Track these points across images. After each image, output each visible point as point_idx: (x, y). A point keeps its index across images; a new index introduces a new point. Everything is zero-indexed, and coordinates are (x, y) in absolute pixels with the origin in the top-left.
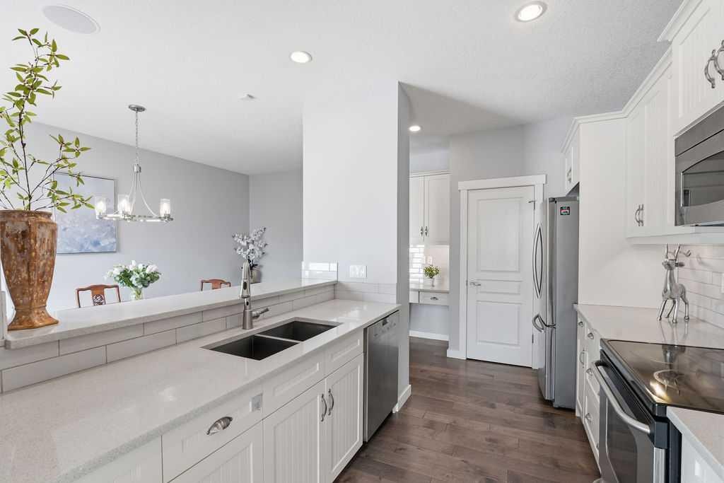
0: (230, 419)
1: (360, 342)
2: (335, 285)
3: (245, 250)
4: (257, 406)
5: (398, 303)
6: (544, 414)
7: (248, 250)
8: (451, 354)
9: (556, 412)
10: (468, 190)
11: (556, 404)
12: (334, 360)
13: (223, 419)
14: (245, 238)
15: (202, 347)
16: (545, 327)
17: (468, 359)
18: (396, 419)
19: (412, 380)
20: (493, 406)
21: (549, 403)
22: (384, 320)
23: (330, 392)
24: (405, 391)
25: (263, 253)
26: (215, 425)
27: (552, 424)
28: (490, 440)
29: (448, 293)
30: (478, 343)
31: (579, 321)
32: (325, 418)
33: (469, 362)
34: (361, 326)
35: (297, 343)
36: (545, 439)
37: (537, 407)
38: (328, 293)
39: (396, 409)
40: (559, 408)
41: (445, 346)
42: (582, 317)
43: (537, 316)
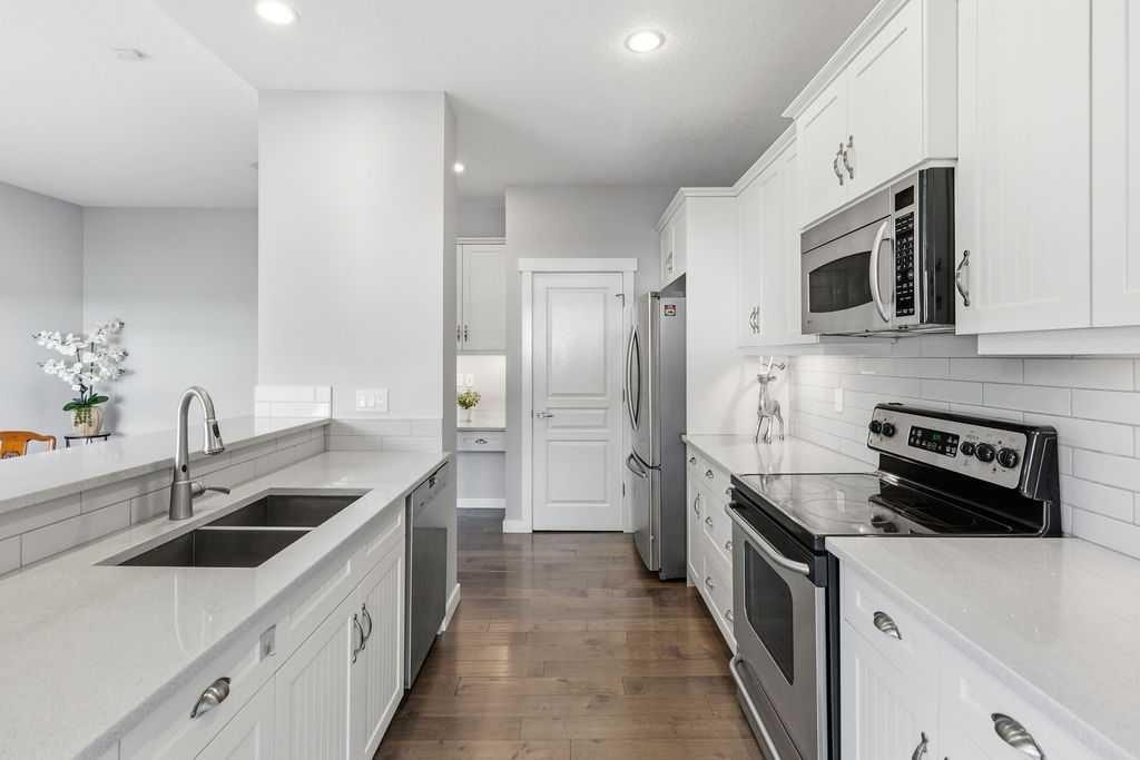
1: (401, 519)
2: (326, 427)
3: (69, 364)
4: (268, 649)
5: (445, 450)
6: (650, 592)
8: (509, 526)
9: (667, 586)
10: (533, 272)
11: (663, 576)
13: (216, 683)
15: (98, 564)
16: (646, 468)
17: (534, 531)
18: (443, 643)
19: (461, 577)
20: (583, 594)
21: (654, 575)
22: (431, 479)
23: (364, 608)
24: (454, 593)
25: (121, 371)
26: (203, 699)
27: (661, 603)
28: (590, 642)
29: (502, 430)
30: (550, 505)
31: (689, 458)
32: (359, 654)
33: (536, 536)
34: (403, 494)
36: (652, 624)
37: (639, 584)
38: (316, 441)
39: (444, 627)
40: (669, 581)
41: (499, 515)
42: (694, 448)
43: (632, 456)
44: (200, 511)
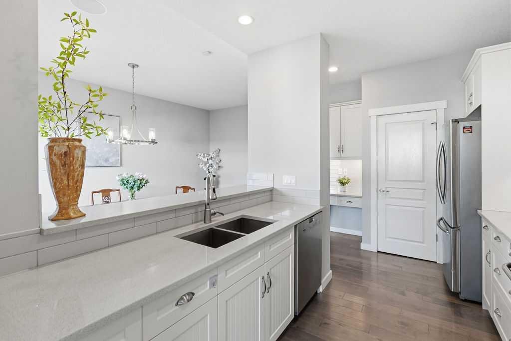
0: (193, 294)
1: (291, 236)
2: (271, 190)
3: (205, 164)
4: (213, 284)
5: (321, 206)
6: (452, 305)
7: (208, 165)
8: (364, 246)
9: (464, 303)
10: (377, 116)
11: (462, 296)
12: (272, 249)
13: (188, 294)
14: (206, 155)
15: (175, 236)
16: (449, 228)
17: (379, 252)
18: (320, 297)
19: (333, 267)
20: (403, 294)
21: (456, 295)
22: (310, 218)
23: (268, 274)
24: (327, 275)
25: (219, 167)
26: (182, 298)
27: (461, 315)
28: (402, 323)
29: (361, 197)
30: (387, 239)
31: (483, 225)
32: (266, 295)
33: (379, 254)
34: (293, 223)
35: (244, 236)
36: (453, 327)
37: (444, 297)
38: (267, 196)
39: (321, 289)
40: (465, 300)
41: (359, 240)
42: (487, 220)
43: (442, 219)
44: (214, 221)
